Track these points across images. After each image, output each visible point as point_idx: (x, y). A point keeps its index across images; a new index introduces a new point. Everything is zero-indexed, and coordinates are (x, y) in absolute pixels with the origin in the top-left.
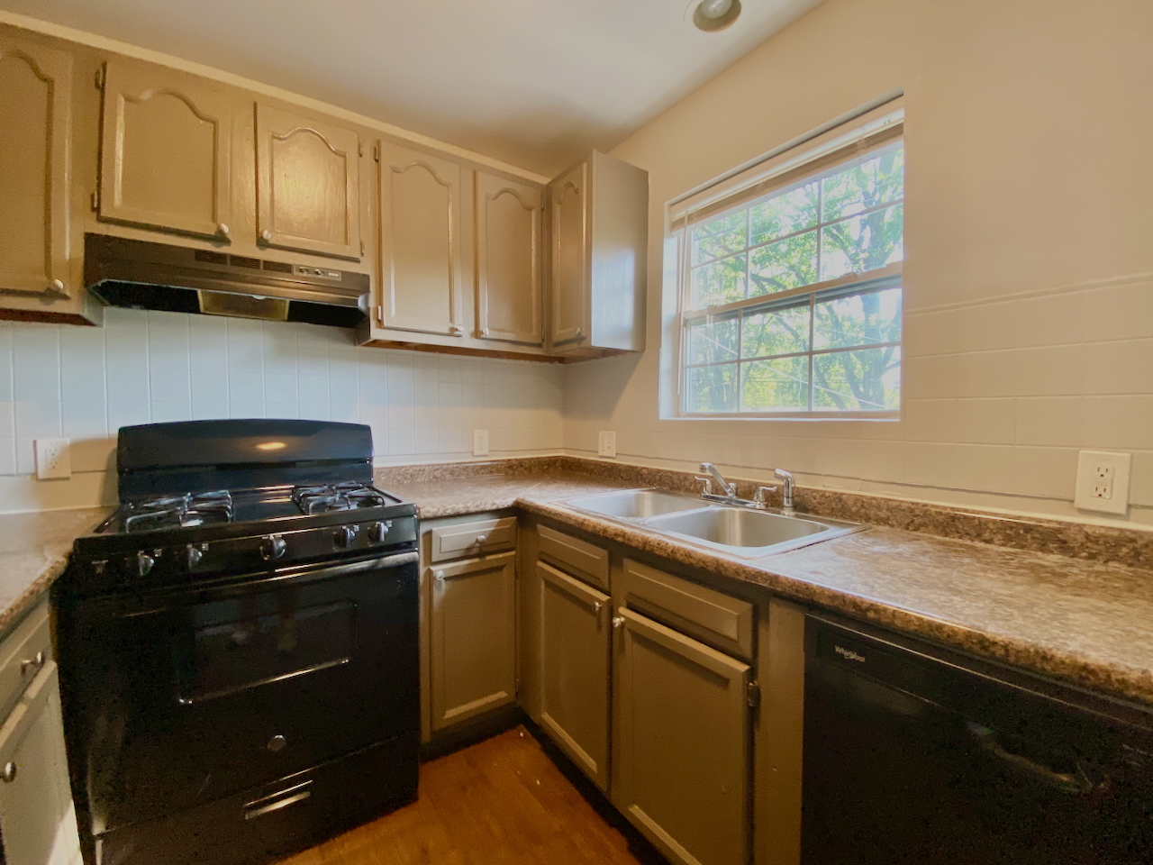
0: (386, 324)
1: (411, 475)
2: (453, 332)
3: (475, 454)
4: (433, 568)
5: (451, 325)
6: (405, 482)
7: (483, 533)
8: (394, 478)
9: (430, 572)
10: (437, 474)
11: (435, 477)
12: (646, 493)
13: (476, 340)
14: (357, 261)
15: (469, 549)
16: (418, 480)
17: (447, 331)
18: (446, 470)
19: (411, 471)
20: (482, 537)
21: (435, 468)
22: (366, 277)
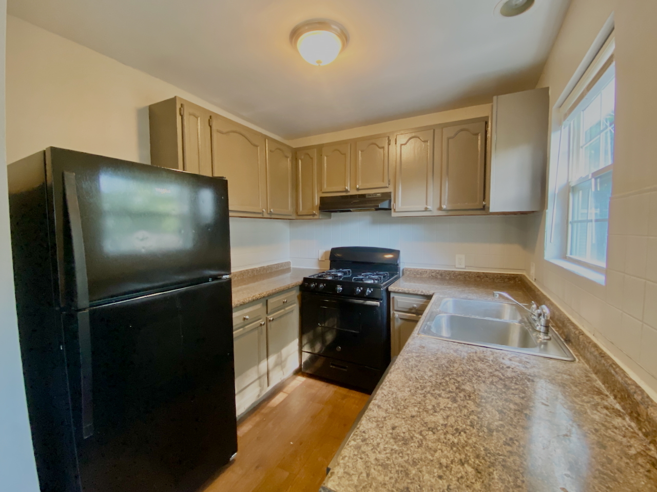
0: (396, 210)
1: (421, 273)
2: (426, 210)
3: (456, 267)
4: (395, 312)
5: (426, 206)
6: (418, 276)
7: (417, 304)
8: (413, 273)
9: (394, 314)
10: (433, 274)
11: (432, 276)
12: (506, 304)
13: (440, 211)
14: (387, 187)
15: (411, 309)
16: (424, 276)
17: (423, 210)
18: (438, 273)
19: (420, 271)
20: (415, 306)
21: (432, 271)
22: (390, 193)
